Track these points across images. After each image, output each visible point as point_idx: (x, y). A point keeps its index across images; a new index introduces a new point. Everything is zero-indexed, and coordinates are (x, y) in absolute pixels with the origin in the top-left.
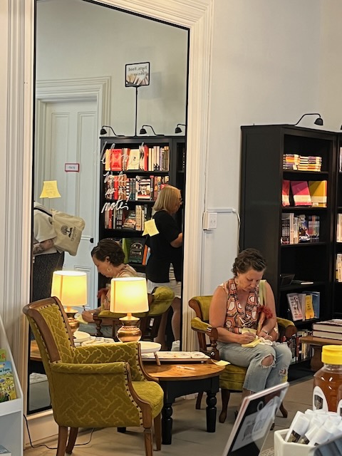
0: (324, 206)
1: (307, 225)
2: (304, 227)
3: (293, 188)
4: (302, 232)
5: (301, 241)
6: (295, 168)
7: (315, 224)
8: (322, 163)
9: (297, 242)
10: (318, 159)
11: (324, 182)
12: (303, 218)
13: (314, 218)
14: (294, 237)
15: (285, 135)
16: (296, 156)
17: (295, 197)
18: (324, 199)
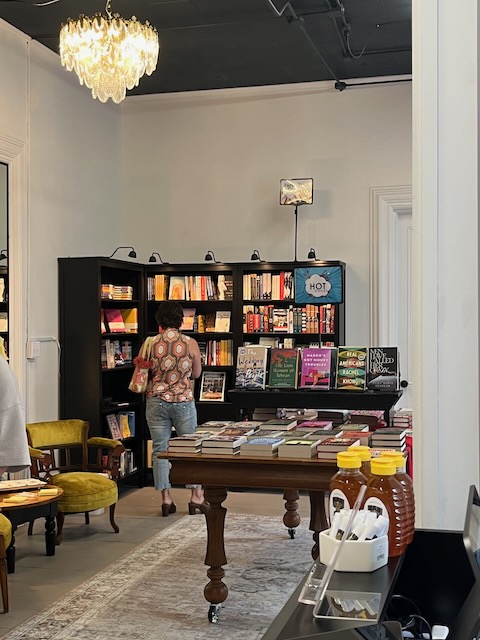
0: (136, 332)
1: (121, 350)
2: (118, 352)
3: (108, 315)
4: (117, 357)
5: (117, 365)
6: (110, 298)
7: (128, 349)
8: (133, 292)
9: (113, 367)
10: (129, 288)
11: (135, 310)
12: (117, 343)
13: (127, 343)
14: (111, 362)
15: (102, 267)
16: (111, 286)
17: (110, 324)
18: (135, 326)
